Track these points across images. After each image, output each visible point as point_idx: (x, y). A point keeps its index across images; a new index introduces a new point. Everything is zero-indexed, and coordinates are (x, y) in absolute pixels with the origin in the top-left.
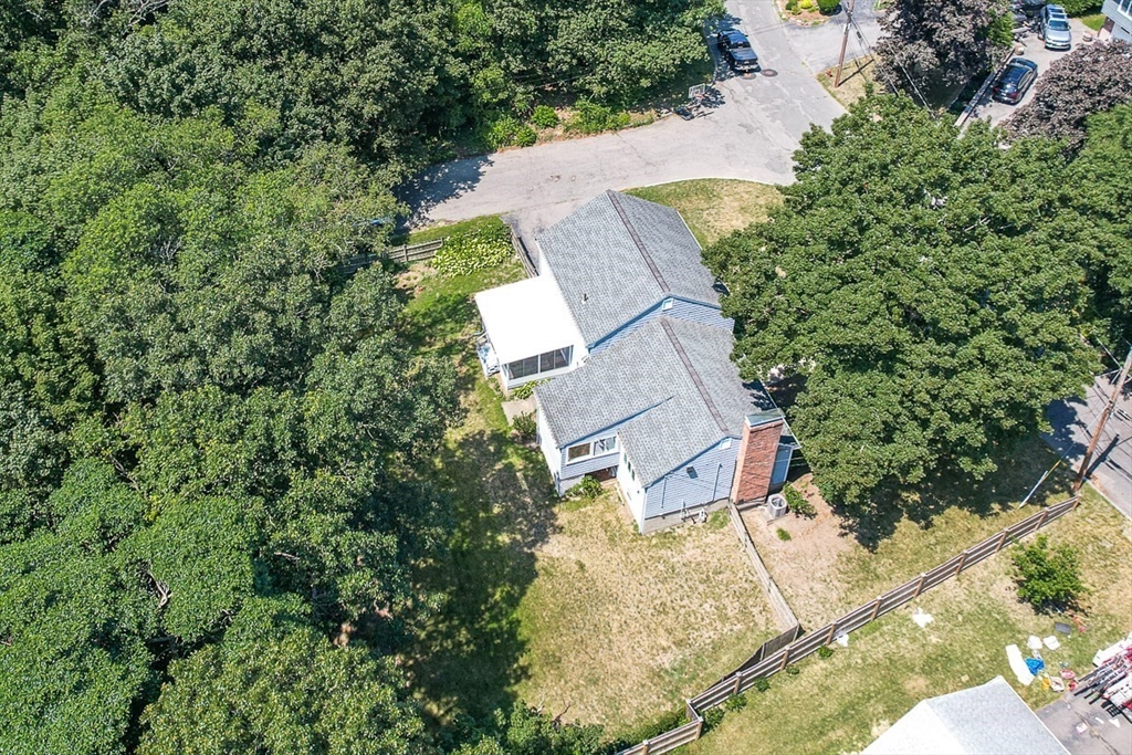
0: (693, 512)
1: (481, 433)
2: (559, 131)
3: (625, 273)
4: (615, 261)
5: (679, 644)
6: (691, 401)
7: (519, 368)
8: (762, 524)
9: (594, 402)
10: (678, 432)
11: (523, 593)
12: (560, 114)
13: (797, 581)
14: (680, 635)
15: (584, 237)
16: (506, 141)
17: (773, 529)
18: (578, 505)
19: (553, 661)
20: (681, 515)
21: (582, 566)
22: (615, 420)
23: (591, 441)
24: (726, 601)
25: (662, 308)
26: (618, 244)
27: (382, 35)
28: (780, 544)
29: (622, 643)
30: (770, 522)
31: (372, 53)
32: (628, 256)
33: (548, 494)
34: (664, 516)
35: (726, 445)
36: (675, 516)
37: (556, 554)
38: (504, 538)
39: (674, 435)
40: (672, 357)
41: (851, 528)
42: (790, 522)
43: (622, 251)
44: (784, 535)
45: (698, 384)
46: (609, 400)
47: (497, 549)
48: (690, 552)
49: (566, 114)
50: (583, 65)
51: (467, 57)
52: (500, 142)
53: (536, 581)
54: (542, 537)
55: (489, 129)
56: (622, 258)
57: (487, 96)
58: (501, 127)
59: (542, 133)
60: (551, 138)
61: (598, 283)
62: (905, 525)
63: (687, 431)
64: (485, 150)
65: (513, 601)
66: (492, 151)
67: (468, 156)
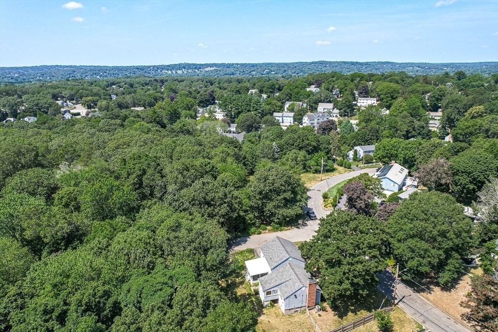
0: (297, 310)
1: (245, 293)
2: (267, 231)
3: (280, 253)
4: (278, 251)
6: (295, 279)
7: (255, 277)
8: (314, 313)
9: (272, 281)
10: (292, 286)
12: (267, 227)
15: (271, 246)
16: (254, 233)
17: (317, 314)
18: (269, 309)
20: (294, 310)
21: (269, 322)
22: (277, 284)
23: (272, 290)
25: (289, 260)
26: (279, 247)
27: (225, 203)
28: (319, 317)
30: (316, 312)
31: (222, 206)
32: (281, 249)
33: (261, 306)
34: (289, 310)
35: (303, 289)
36: (292, 310)
37: (263, 319)
39: (291, 287)
40: (291, 271)
41: (336, 314)
42: (321, 313)
43: (280, 248)
44: (320, 315)
45: (297, 275)
46: (276, 280)
48: (296, 319)
49: (269, 228)
50: (273, 215)
51: (246, 211)
52: (252, 233)
53: (258, 325)
54: (259, 315)
55: (250, 230)
56: (280, 250)
57: (249, 221)
58: (253, 229)
59: (263, 232)
60: (265, 233)
61: (274, 256)
62: (350, 313)
63: (294, 286)
64: (249, 235)
66: (250, 235)
67: (244, 237)
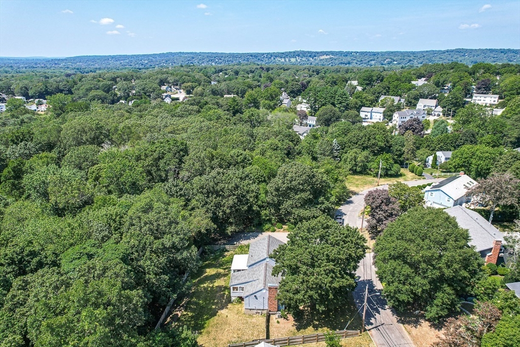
0: (259, 311)
1: (223, 286)
2: (282, 230)
3: (262, 252)
5: (238, 337)
6: (262, 280)
7: (234, 271)
8: (274, 318)
11: (211, 318)
12: (283, 226)
13: (275, 333)
14: (240, 335)
15: (259, 244)
16: (268, 230)
17: (276, 320)
18: (234, 304)
19: (208, 333)
20: (256, 311)
21: (227, 316)
22: (244, 282)
23: (238, 286)
24: (255, 332)
25: (266, 260)
26: (264, 246)
27: (234, 195)
28: (277, 324)
29: (226, 333)
30: (276, 319)
31: (230, 198)
32: (265, 248)
33: (229, 301)
34: (250, 309)
35: (264, 291)
36: (253, 311)
37: (223, 313)
38: (214, 307)
39: (254, 287)
40: (263, 271)
41: (296, 325)
42: (280, 320)
44: (278, 322)
45: (264, 277)
46: (246, 278)
47: (211, 308)
48: (254, 320)
49: (285, 227)
50: (289, 213)
51: (260, 207)
52: (266, 230)
53: (215, 317)
54: (222, 309)
55: (264, 226)
56: (263, 249)
57: (264, 217)
58: (267, 226)
59: (277, 230)
60: (279, 231)
61: (256, 254)
62: (311, 328)
63: (257, 287)
64: (262, 231)
65: (207, 319)
66: (264, 232)
67: (257, 232)
